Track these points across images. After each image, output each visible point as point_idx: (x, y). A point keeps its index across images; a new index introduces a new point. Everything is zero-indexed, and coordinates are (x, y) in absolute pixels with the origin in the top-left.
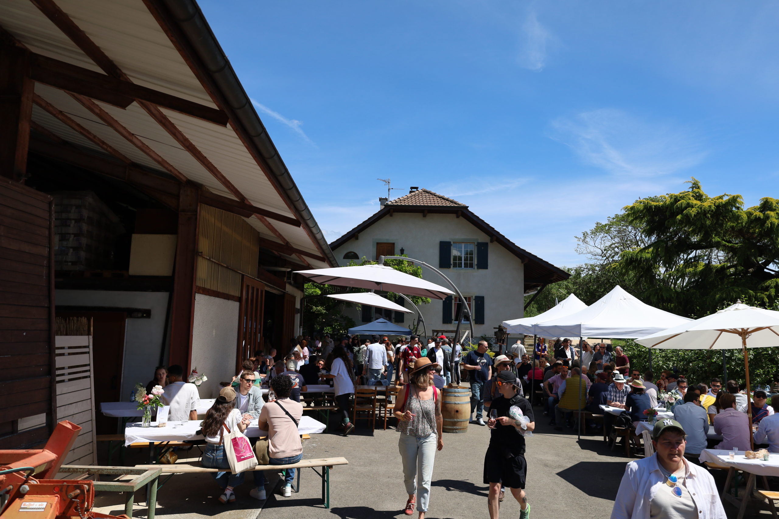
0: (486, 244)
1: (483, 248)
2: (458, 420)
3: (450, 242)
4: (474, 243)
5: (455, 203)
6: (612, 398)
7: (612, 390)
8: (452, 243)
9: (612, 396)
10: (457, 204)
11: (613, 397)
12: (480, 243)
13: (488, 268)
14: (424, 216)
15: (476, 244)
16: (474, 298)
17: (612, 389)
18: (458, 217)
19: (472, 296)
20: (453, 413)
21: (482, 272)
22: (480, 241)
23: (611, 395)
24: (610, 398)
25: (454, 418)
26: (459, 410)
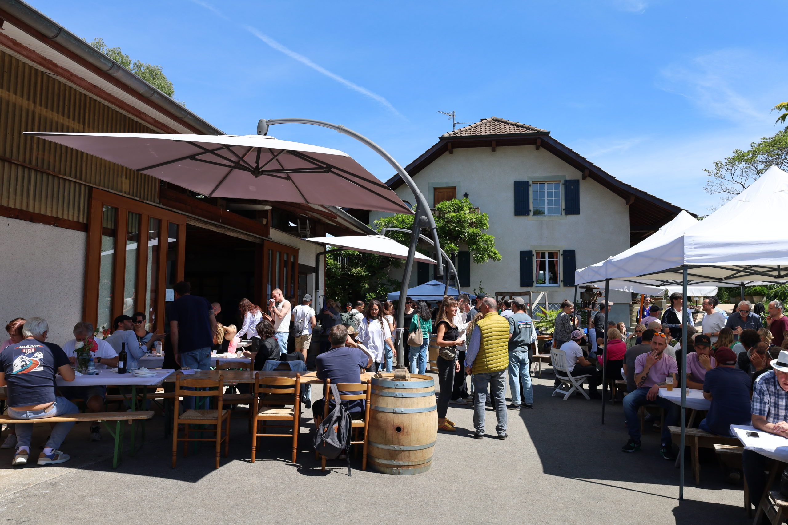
0: (577, 182)
1: (572, 187)
2: (402, 447)
3: (528, 182)
4: (561, 181)
5: (533, 130)
6: (767, 409)
7: (765, 389)
8: (531, 183)
9: (765, 403)
10: (534, 131)
11: (767, 406)
12: (569, 180)
13: (580, 213)
14: (494, 150)
15: (563, 182)
16: (561, 252)
17: (764, 387)
18: (537, 149)
19: (559, 251)
20: (390, 432)
21: (572, 218)
22: (568, 178)
23: (762, 402)
24: (760, 410)
25: (392, 443)
26: (402, 427)
